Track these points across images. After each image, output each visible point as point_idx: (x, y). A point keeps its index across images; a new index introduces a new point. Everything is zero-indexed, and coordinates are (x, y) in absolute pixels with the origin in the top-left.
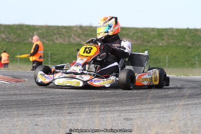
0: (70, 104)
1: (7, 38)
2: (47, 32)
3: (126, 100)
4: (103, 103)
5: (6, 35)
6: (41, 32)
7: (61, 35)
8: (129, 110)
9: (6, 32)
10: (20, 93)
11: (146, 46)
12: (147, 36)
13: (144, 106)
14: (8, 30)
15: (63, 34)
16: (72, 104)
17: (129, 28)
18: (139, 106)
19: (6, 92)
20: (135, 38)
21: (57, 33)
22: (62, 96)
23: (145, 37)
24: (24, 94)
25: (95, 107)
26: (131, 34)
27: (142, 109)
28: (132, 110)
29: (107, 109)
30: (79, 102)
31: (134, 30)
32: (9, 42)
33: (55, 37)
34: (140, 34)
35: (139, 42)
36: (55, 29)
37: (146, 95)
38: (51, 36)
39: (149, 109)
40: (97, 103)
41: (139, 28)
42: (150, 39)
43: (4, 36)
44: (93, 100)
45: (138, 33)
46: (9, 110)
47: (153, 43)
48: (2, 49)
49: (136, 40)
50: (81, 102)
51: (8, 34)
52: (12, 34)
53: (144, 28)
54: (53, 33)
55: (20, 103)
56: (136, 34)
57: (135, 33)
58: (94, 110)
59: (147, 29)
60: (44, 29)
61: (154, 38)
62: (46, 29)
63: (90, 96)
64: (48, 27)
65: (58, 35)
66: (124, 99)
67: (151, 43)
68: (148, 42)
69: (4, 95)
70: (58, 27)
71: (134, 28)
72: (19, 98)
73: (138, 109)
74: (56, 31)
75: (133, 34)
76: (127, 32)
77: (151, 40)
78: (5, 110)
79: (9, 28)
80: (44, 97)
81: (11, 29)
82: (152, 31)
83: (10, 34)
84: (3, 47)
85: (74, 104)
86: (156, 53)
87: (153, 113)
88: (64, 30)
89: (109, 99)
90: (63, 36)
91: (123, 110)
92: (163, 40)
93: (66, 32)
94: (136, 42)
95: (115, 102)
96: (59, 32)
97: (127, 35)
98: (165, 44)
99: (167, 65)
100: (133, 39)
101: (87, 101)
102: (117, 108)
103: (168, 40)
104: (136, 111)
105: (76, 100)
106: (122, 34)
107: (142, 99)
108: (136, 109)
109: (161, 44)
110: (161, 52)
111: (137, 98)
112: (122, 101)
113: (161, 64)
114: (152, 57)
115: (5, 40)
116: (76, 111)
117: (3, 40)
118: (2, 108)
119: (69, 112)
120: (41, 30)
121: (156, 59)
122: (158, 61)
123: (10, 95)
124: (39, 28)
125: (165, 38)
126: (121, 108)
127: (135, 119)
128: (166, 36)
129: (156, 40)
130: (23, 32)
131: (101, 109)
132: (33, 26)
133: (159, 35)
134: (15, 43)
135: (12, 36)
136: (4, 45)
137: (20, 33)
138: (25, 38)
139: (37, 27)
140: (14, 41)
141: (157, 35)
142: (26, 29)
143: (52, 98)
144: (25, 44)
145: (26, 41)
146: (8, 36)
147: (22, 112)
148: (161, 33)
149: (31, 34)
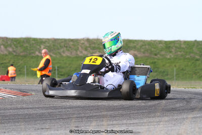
0: (77, 117)
1: (14, 51)
2: (54, 45)
3: (133, 113)
4: (111, 116)
5: (13, 48)
6: (48, 45)
7: (68, 48)
8: (137, 123)
9: (13, 46)
10: (27, 107)
11: (154, 58)
12: (155, 48)
13: (151, 120)
14: (15, 43)
15: (70, 47)
16: (79, 117)
17: (136, 41)
18: (147, 119)
19: (13, 106)
20: (142, 50)
21: (64, 46)
22: (69, 110)
23: (153, 49)
24: (31, 108)
25: (103, 121)
26: (138, 47)
27: (150, 122)
28: (140, 123)
29: (114, 122)
30: (87, 115)
31: (142, 43)
32: (16, 55)
33: (62, 50)
35: (147, 54)
36: (62, 42)
37: (153, 108)
38: (58, 49)
39: (157, 122)
40: (103, 116)
41: (147, 41)
42: (158, 51)
43: (11, 50)
44: (101, 114)
45: (145, 45)
46: (17, 124)
47: (160, 55)
48: (9, 63)
49: (144, 53)
50: (88, 115)
51: (14, 47)
52: (19, 48)
53: (151, 40)
54: (60, 46)
55: (27, 117)
56: (143, 47)
57: (143, 45)
58: (101, 123)
59: (155, 41)
60: (51, 43)
61: (161, 51)
62: (53, 42)
63: (98, 109)
64: (55, 40)
65: (65, 49)
66: (132, 112)
67: (159, 56)
68: (156, 55)
69: (11, 109)
70: (65, 40)
71: (141, 41)
72: (26, 112)
73: (146, 123)
74: (63, 44)
75: (141, 47)
76: (135, 45)
77: (159, 53)
78: (12, 124)
79: (16, 42)
80: (51, 111)
81: (18, 42)
82: (159, 44)
83: (17, 47)
84: (10, 61)
85: (82, 117)
86: (164, 66)
87: (161, 126)
88: (72, 43)
89: (116, 113)
90: (70, 49)
91: (131, 124)
92: (171, 52)
93: (73, 45)
94: (143, 55)
95: (122, 115)
96: (66, 46)
97: (135, 47)
98: (172, 56)
99: (175, 78)
100: (140, 51)
101: (94, 114)
102: (125, 121)
103: (176, 53)
104: (143, 124)
105: (83, 113)
106: (129, 47)
107: (150, 112)
108: (144, 123)
109: (168, 57)
110: (168, 65)
111: (144, 111)
112: (130, 114)
113: (169, 76)
114: (160, 70)
115: (12, 54)
116: (83, 125)
117: (10, 53)
118: (9, 122)
119: (76, 125)
120: (48, 43)
121: (164, 72)
122: (166, 73)
123: (17, 109)
124: (46, 41)
125: (173, 50)
126: (129, 122)
127: (143, 133)
128: (174, 48)
129: (163, 53)
130: (30, 45)
131: (108, 123)
132: (40, 39)
133: (166, 47)
134: (22, 56)
135: (19, 50)
136: (11, 58)
137: (27, 47)
138: (32, 51)
139: (43, 40)
140: (21, 54)
141: (164, 47)
142: (33, 42)
143: (60, 112)
144: (32, 57)
145: (33, 55)
146: (15, 49)
147: (30, 126)
148: (168, 46)
149: (38, 47)
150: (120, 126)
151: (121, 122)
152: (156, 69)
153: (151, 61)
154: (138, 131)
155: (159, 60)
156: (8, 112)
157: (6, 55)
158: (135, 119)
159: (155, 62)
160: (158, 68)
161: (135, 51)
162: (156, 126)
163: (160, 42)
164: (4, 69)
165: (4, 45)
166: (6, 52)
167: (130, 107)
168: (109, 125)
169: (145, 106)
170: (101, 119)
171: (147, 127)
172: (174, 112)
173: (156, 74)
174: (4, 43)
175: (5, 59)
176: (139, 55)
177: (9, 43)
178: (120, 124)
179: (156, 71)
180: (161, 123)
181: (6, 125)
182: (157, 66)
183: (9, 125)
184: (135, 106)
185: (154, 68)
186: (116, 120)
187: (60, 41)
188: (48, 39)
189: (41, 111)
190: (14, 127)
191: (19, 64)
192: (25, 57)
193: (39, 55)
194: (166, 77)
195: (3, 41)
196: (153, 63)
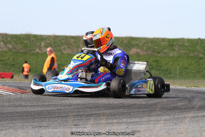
0: (76, 115)
1: (14, 48)
2: (54, 42)
3: (133, 112)
4: (111, 114)
5: (13, 45)
6: (49, 42)
7: (69, 45)
8: (137, 122)
9: (13, 43)
10: (25, 104)
11: (157, 57)
12: (157, 46)
13: (153, 118)
14: (15, 40)
15: (71, 45)
16: (78, 115)
17: (138, 38)
18: (148, 118)
19: (11, 103)
20: (145, 48)
21: (65, 43)
23: (155, 47)
25: (102, 119)
26: (141, 44)
27: (150, 121)
28: (140, 122)
29: (114, 121)
30: (86, 113)
31: (144, 41)
32: (16, 52)
33: (63, 47)
34: (150, 45)
35: (149, 52)
36: (63, 39)
37: (154, 106)
38: (59, 46)
39: (158, 121)
40: (104, 115)
41: (149, 38)
42: (160, 49)
43: (10, 46)
44: (100, 112)
45: (148, 43)
46: (14, 122)
47: (163, 53)
49: (146, 51)
50: (88, 113)
51: (14, 44)
52: (19, 44)
53: (154, 38)
54: (61, 43)
55: (25, 115)
56: (146, 45)
57: (145, 43)
58: (101, 122)
59: (158, 39)
60: (51, 39)
61: (164, 49)
62: (53, 39)
63: (98, 107)
64: (56, 37)
65: (66, 46)
66: (132, 111)
67: (162, 54)
68: (159, 53)
69: (9, 106)
70: (66, 37)
71: (144, 39)
72: (24, 109)
73: (146, 121)
74: (64, 41)
75: (144, 45)
76: (137, 42)
77: (161, 51)
78: (10, 122)
79: (16, 38)
80: (50, 108)
81: (18, 39)
82: (163, 41)
83: (17, 44)
84: (9, 58)
85: (81, 115)
86: (166, 64)
88: (73, 40)
89: (117, 111)
90: (71, 47)
91: (131, 122)
92: (174, 50)
93: (74, 42)
94: (146, 53)
95: (123, 114)
96: (67, 43)
97: (137, 45)
98: (175, 55)
99: (178, 77)
100: (143, 49)
101: (94, 112)
102: (125, 120)
103: (179, 51)
104: (144, 123)
105: (83, 111)
106: (131, 45)
107: (151, 111)
108: (144, 121)
109: (171, 55)
110: (171, 63)
111: (145, 110)
112: (130, 112)
113: (171, 75)
114: (163, 68)
115: (12, 51)
116: (82, 123)
117: (10, 50)
118: (7, 120)
119: (75, 124)
120: (49, 40)
121: (167, 70)
122: (168, 72)
123: (15, 106)
124: (47, 38)
125: (176, 48)
126: (129, 120)
127: (143, 131)
128: (177, 46)
129: (166, 51)
130: (30, 42)
131: (108, 121)
132: (40, 36)
133: (169, 45)
134: (22, 53)
135: (19, 47)
136: (11, 55)
137: (27, 43)
138: (33, 48)
139: (44, 37)
140: (21, 51)
141: (167, 45)
142: (34, 39)
143: (59, 110)
144: (32, 55)
145: (34, 52)
146: (14, 46)
147: (28, 124)
148: (171, 44)
149: (39, 44)
150: (120, 124)
151: (121, 121)
152: (158, 68)
153: (154, 59)
154: (139, 130)
155: (161, 58)
156: (6, 110)
157: (6, 52)
158: (136, 118)
159: (158, 61)
160: (161, 66)
161: (138, 48)
162: (157, 125)
163: (163, 40)
164: (3, 66)
165: (3, 42)
166: (5, 49)
167: (130, 105)
168: (108, 123)
169: (145, 105)
170: (101, 117)
171: (147, 126)
172: (176, 111)
173: (158, 72)
174: (4, 39)
175: (4, 56)
176: (141, 53)
177: (9, 39)
179: (159, 70)
181: (3, 123)
182: (160, 64)
183: (6, 122)
184: (135, 104)
185: (157, 66)
186: (116, 119)
187: (61, 38)
188: (49, 36)
189: (40, 109)
190: (11, 125)
191: (18, 61)
192: (25, 53)
193: (40, 52)
194: (169, 76)
195: (3, 37)
196: (155, 61)
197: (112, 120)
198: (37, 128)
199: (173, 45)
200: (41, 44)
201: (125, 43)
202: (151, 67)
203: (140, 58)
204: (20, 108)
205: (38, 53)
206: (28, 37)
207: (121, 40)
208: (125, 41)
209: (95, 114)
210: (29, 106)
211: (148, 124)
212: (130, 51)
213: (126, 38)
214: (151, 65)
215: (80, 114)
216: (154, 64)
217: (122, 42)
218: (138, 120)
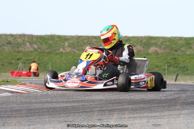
0: (100, 111)
1: (39, 48)
2: (77, 42)
3: (154, 107)
4: (132, 109)
6: (72, 42)
7: (91, 45)
8: (157, 116)
9: (38, 43)
10: (51, 101)
11: (174, 55)
12: (175, 45)
14: (40, 40)
15: (93, 44)
16: (102, 111)
17: (157, 37)
18: (168, 112)
19: (37, 100)
20: (163, 47)
21: (88, 43)
22: (92, 103)
23: (173, 46)
25: (124, 114)
26: (159, 43)
27: (170, 115)
28: (160, 116)
29: (136, 115)
30: (109, 109)
31: (162, 40)
32: (41, 52)
33: (85, 47)
34: (168, 43)
35: (167, 51)
36: (85, 39)
37: (174, 101)
38: (82, 46)
39: (177, 115)
40: (125, 110)
41: (167, 37)
43: (36, 47)
44: (122, 107)
45: (166, 42)
46: (41, 117)
47: (180, 51)
48: (34, 59)
49: (165, 49)
50: (111, 108)
51: (39, 44)
52: (44, 45)
53: (172, 37)
54: (84, 43)
55: (51, 110)
56: (164, 43)
57: (164, 42)
58: (123, 116)
59: (175, 38)
60: (74, 40)
61: (182, 47)
62: (76, 39)
63: (120, 103)
64: (79, 37)
68: (176, 51)
69: (36, 103)
70: (88, 37)
71: (162, 38)
72: (50, 105)
73: (166, 116)
74: (86, 41)
75: (162, 43)
76: (156, 41)
77: (179, 49)
78: (37, 117)
80: (75, 104)
81: (43, 39)
82: (180, 40)
83: (42, 44)
84: (35, 57)
85: (104, 111)
86: (184, 61)
87: (181, 119)
88: (95, 40)
89: (138, 106)
91: (151, 117)
92: (191, 48)
93: (96, 42)
94: (164, 51)
95: (144, 109)
97: (156, 44)
98: (192, 52)
100: (161, 48)
101: (116, 108)
102: (146, 115)
104: (164, 117)
105: (106, 107)
106: (150, 43)
107: (170, 105)
108: (164, 115)
109: (188, 53)
110: (188, 60)
111: (165, 105)
112: (150, 107)
113: (189, 72)
114: (180, 66)
115: (38, 51)
116: (105, 118)
117: (35, 50)
118: (34, 115)
119: (99, 118)
120: (72, 40)
121: (184, 67)
122: (186, 69)
123: (41, 102)
124: (70, 39)
125: (193, 46)
126: (150, 115)
127: (163, 125)
129: (183, 49)
130: (55, 42)
131: (130, 116)
132: (64, 36)
133: (187, 44)
134: (47, 53)
135: (44, 47)
136: (36, 55)
137: (52, 44)
138: (57, 48)
139: (67, 37)
140: (46, 51)
141: (184, 44)
142: (58, 39)
143: (83, 105)
144: (57, 54)
145: (58, 52)
146: (40, 46)
147: (54, 119)
148: (188, 42)
149: (62, 44)
150: (141, 118)
151: (142, 115)
153: (172, 57)
154: (158, 123)
155: (179, 55)
156: (33, 106)
157: (32, 52)
158: (156, 112)
159: (175, 58)
160: (178, 64)
161: (156, 47)
162: (176, 119)
163: (181, 38)
165: (29, 42)
166: (31, 49)
167: (151, 100)
168: (130, 118)
169: (165, 100)
170: (123, 112)
171: (167, 120)
173: (176, 69)
174: (30, 40)
175: (31, 56)
176: (160, 52)
177: (34, 40)
178: (141, 117)
179: (177, 67)
180: (182, 116)
181: (31, 118)
182: (178, 62)
183: (34, 118)
184: (155, 100)
185: (175, 64)
186: (137, 113)
187: (83, 38)
188: (72, 36)
189: (65, 105)
190: (38, 120)
191: (44, 61)
192: (50, 53)
193: (63, 51)
194: (186, 72)
195: (28, 38)
196: (173, 59)
197: (134, 114)
198: (63, 123)
199: (189, 43)
200: (65, 44)
201: (144, 42)
202: (169, 64)
203: (158, 56)
204: (46, 104)
205: (62, 52)
206: (52, 37)
207: (141, 40)
208: (144, 41)
209: (117, 109)
210: (55, 102)
211: (168, 118)
212: (149, 49)
213: (145, 37)
214: (170, 63)
215: (103, 109)
216: (172, 62)
217: (141, 41)
218: (159, 115)
